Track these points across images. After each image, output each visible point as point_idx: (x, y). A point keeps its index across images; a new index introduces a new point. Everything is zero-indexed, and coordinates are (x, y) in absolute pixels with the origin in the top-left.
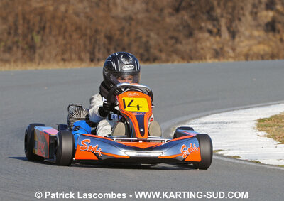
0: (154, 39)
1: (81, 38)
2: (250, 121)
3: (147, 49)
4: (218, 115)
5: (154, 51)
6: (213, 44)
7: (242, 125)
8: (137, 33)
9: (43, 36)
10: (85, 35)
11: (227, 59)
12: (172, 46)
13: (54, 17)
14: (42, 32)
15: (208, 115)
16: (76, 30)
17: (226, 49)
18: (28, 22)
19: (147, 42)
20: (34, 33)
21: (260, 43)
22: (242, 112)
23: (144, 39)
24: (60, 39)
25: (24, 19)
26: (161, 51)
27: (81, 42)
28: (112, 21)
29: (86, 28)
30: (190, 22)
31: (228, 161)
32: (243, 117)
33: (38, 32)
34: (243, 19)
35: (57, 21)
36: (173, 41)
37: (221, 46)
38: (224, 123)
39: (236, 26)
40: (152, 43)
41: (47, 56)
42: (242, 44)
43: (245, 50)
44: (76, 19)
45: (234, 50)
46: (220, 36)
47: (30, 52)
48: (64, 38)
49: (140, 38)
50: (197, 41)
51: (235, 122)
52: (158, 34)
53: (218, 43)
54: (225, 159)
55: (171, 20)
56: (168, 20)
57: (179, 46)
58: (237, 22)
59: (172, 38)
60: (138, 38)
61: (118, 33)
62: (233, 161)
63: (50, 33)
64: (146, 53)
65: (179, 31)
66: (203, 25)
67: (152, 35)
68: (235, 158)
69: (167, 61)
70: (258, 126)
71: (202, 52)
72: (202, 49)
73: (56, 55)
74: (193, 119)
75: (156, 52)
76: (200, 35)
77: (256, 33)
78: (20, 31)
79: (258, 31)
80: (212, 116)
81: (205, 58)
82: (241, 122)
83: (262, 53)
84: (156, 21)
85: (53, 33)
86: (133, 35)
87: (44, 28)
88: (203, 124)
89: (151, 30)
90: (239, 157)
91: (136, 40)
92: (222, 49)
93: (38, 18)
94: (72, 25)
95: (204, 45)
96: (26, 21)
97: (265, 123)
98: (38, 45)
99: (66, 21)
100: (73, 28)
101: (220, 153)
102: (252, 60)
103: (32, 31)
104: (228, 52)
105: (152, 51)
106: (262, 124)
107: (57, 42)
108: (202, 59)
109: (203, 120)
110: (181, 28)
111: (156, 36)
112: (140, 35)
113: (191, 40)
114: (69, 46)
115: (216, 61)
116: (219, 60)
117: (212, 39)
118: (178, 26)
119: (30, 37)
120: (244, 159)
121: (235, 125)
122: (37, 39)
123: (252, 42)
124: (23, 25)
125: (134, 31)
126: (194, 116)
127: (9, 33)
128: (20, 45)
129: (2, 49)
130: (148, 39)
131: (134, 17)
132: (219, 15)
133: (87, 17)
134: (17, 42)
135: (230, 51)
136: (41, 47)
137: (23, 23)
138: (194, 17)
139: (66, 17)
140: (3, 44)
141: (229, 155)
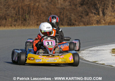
1: (45, 16)
3: (70, 20)
4: (96, 47)
5: (73, 21)
6: (96, 18)
7: (106, 51)
8: (66, 14)
9: (29, 15)
10: (46, 15)
11: (101, 24)
12: (80, 19)
13: (34, 8)
14: (29, 14)
15: (93, 47)
16: (42, 13)
18: (24, 10)
24: (36, 16)
25: (22, 8)
26: (76, 21)
27: (44, 17)
29: (46, 12)
30: (87, 10)
31: (100, 66)
33: (28, 14)
34: (108, 9)
35: (35, 10)
37: (99, 19)
38: (99, 50)
40: (72, 18)
41: (31, 23)
42: (108, 18)
43: (109, 21)
45: (105, 21)
46: (99, 15)
47: (24, 21)
48: (38, 16)
49: (68, 16)
50: (90, 17)
51: (103, 50)
52: (75, 15)
55: (80, 9)
57: (83, 19)
59: (80, 16)
60: (67, 16)
61: (59, 14)
62: (102, 65)
63: (32, 14)
64: (70, 22)
65: (82, 13)
66: (93, 11)
67: (72, 15)
68: (103, 64)
70: (112, 52)
71: (92, 21)
72: (92, 20)
73: (34, 23)
74: (87, 48)
75: (74, 22)
76: (91, 15)
78: (20, 13)
80: (94, 47)
81: (93, 24)
84: (74, 9)
85: (34, 14)
86: (65, 15)
87: (30, 12)
88: (91, 50)
89: (72, 13)
90: (104, 64)
91: (66, 17)
92: (100, 20)
93: (28, 8)
94: (41, 11)
95: (93, 19)
99: (39, 9)
100: (41, 12)
101: (97, 62)
102: (111, 25)
103: (25, 13)
104: (102, 22)
105: (72, 21)
106: (114, 51)
107: (35, 18)
108: (91, 25)
109: (91, 49)
110: (84, 12)
111: (74, 15)
112: (67, 15)
113: (88, 17)
114: (39, 19)
115: (97, 25)
116: (98, 25)
118: (82, 11)
119: (24, 15)
120: (106, 65)
121: (103, 51)
122: (27, 17)
123: (112, 18)
124: (22, 11)
125: (65, 13)
126: (87, 47)
127: (16, 14)
128: (20, 19)
129: (13, 20)
130: (70, 16)
131: (65, 8)
132: (99, 7)
133: (47, 8)
134: (19, 18)
135: (103, 21)
136: (28, 20)
137: (22, 10)
138: (89, 8)
139: (39, 8)
140: (14, 18)
141: (100, 63)
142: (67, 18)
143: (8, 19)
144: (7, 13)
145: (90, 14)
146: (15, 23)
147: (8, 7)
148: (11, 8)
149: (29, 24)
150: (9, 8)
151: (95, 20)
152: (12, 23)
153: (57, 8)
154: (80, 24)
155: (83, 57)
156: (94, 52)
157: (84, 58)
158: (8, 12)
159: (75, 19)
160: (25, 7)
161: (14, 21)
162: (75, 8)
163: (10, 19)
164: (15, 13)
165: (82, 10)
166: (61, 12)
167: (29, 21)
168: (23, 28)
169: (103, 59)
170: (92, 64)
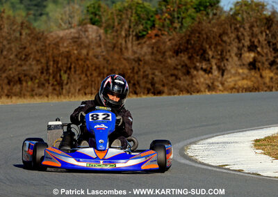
0: (159, 76)
2: (248, 141)
3: (153, 84)
4: (221, 136)
6: (205, 80)
7: (242, 145)
8: (144, 72)
9: (69, 74)
12: (172, 82)
13: (78, 59)
14: (68, 72)
15: (213, 137)
16: (95, 70)
17: (217, 84)
18: (58, 62)
19: (153, 78)
20: (62, 72)
21: (243, 79)
22: (241, 134)
23: (150, 77)
24: (83, 76)
25: (54, 61)
26: (163, 86)
27: (99, 79)
28: (124, 62)
29: (104, 67)
30: (187, 62)
31: (234, 174)
32: (242, 138)
33: (65, 72)
34: (230, 60)
35: (80, 62)
36: (173, 78)
37: (212, 81)
38: (227, 143)
39: (224, 65)
40: (156, 79)
41: (72, 90)
42: (229, 80)
43: (232, 84)
44: (96, 60)
45: (222, 84)
46: (212, 73)
47: (59, 87)
48: (86, 75)
49: (148, 75)
50: (192, 77)
51: (236, 142)
52: (161, 72)
53: (210, 78)
54: (232, 172)
55: (172, 61)
56: (169, 61)
57: (178, 82)
58: (225, 61)
60: (146, 76)
61: (129, 71)
62: (239, 173)
63: (75, 72)
65: (178, 69)
66: (198, 64)
67: (157, 73)
68: (239, 171)
69: (169, 94)
70: (255, 145)
71: (197, 86)
72: (197, 84)
73: (79, 90)
74: (202, 140)
75: (161, 88)
76: (195, 73)
77: (241, 71)
78: (51, 71)
79: (242, 69)
80: (217, 137)
82: (241, 142)
83: (245, 86)
84: (161, 62)
85: (77, 73)
86: (141, 73)
87: (70, 68)
88: (210, 144)
89: (156, 69)
90: (242, 170)
91: (143, 77)
92: (213, 83)
93: (66, 60)
94: (92, 65)
95: (198, 81)
96: (56, 62)
97: (261, 143)
98: (65, 82)
99: (88, 62)
100: (93, 68)
101: (226, 167)
102: (242, 92)
103: (60, 70)
104: (218, 86)
105: (157, 85)
106: (258, 144)
107: (80, 79)
110: (179, 67)
111: (160, 74)
112: (147, 73)
113: (188, 77)
114: (90, 83)
115: (214, 93)
117: (206, 76)
118: (177, 65)
119: (59, 75)
120: (247, 172)
121: (236, 145)
122: (65, 77)
123: (237, 78)
124: (53, 66)
125: (142, 70)
126: (202, 137)
127: (42, 73)
128: (50, 82)
129: (36, 85)
130: (153, 76)
131: (142, 59)
132: (210, 57)
133: (104, 59)
134: (48, 80)
135: (220, 85)
136: (67, 83)
137: (54, 64)
138: (190, 58)
139: (87, 59)
140: (37, 81)
141: (234, 168)
142: (145, 80)
143: (24, 84)
144: (24, 71)
145: (192, 70)
146: (41, 90)
147: (25, 58)
148: (31, 60)
149: (69, 92)
150: (27, 61)
151: (203, 83)
152: (33, 91)
153: (125, 59)
154: (172, 92)
155: (197, 157)
156: (216, 146)
157: (200, 159)
158: (25, 68)
159: (162, 81)
160: (60, 58)
161: (39, 87)
162: (161, 59)
163: (30, 83)
164: (39, 69)
165: (176, 62)
166: (133, 68)
167: (67, 87)
168: (64, 100)
169: (239, 160)
170: (218, 170)
